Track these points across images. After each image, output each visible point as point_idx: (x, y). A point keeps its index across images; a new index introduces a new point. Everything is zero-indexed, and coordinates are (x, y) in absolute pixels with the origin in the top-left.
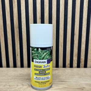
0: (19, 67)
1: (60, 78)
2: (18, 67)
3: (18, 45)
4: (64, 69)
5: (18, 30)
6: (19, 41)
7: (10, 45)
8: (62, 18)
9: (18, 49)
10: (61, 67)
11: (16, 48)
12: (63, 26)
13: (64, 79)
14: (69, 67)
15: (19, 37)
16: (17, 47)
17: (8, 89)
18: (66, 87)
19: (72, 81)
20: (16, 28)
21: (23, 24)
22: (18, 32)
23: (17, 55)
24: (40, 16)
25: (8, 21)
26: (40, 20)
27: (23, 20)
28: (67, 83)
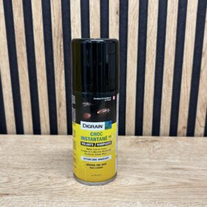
0: (64, 134)
1: (168, 160)
2: (61, 134)
3: (61, 79)
4: (173, 138)
5: (62, 44)
6: (63, 72)
7: (41, 81)
8: (173, 12)
9: (61, 90)
10: (165, 135)
11: (57, 88)
12: (175, 34)
13: (178, 164)
14: (184, 136)
15: (63, 60)
16: (60, 86)
17: (48, 185)
18: (185, 184)
19: (197, 168)
20: (58, 38)
21: (74, 26)
22: (62, 47)
23: (60, 106)
24: (118, 6)
25: (37, 20)
26: (118, 17)
27: (74, 18)
28: (186, 172)
